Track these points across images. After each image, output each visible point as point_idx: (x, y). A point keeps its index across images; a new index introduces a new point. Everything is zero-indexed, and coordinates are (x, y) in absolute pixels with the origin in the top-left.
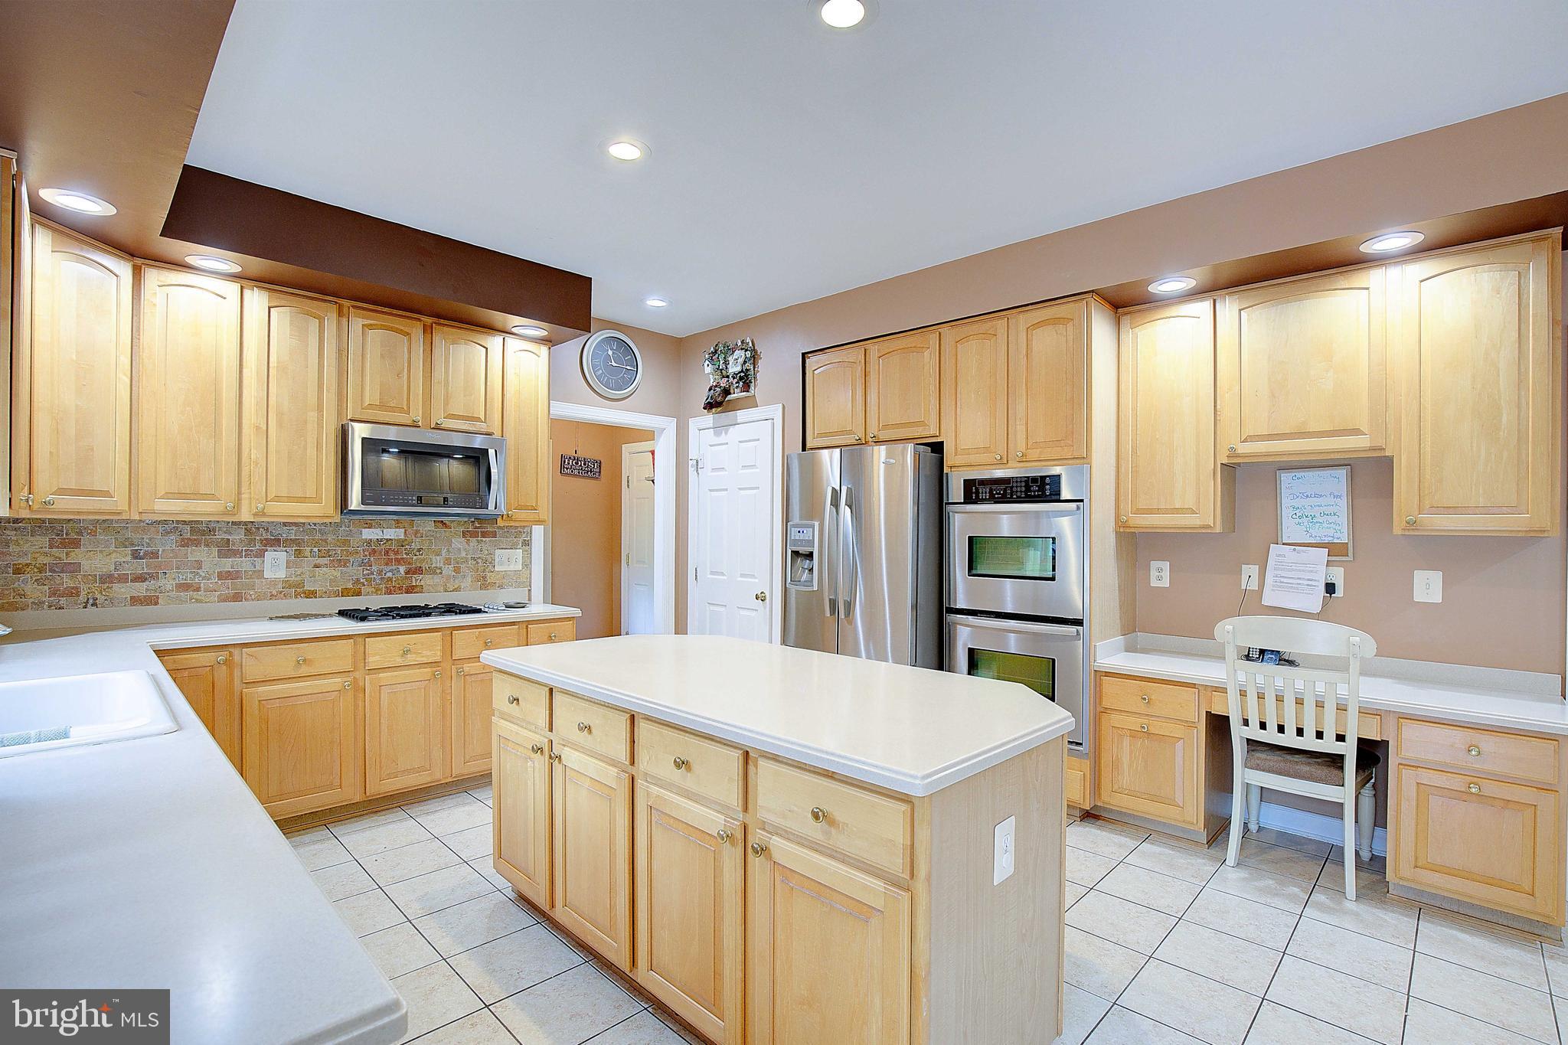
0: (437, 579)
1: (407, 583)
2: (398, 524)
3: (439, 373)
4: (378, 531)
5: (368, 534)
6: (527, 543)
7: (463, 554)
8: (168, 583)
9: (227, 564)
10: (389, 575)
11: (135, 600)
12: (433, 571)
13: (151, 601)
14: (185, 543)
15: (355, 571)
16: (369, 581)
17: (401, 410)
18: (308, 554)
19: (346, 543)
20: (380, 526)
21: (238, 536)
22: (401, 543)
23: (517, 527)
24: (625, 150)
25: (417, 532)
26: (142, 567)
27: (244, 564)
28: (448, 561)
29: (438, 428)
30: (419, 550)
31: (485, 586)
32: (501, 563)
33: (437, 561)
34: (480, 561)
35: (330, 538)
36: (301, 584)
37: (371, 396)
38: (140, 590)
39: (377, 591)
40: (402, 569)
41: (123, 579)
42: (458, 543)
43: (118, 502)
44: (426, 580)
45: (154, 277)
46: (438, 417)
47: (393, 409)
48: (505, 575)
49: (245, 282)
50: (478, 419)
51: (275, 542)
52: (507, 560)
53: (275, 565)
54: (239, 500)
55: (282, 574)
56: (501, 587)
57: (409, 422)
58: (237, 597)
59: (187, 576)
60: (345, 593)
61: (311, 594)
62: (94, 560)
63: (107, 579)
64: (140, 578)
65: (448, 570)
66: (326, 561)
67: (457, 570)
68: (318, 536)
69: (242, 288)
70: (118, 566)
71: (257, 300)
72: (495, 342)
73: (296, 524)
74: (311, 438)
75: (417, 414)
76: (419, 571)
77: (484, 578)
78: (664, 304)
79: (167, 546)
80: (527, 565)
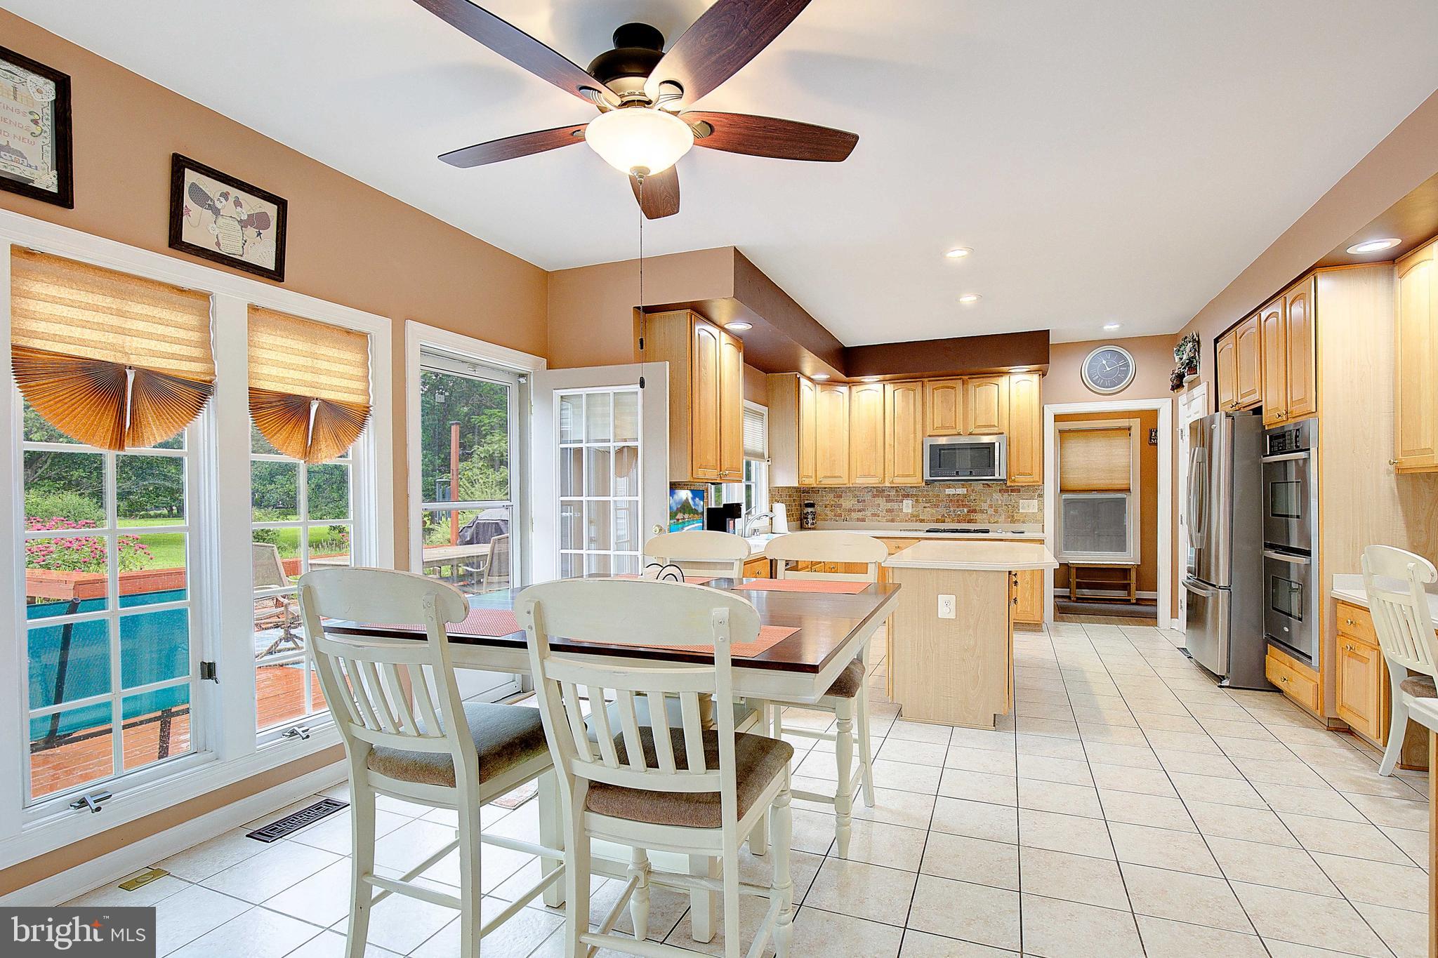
0: (984, 516)
1: (968, 518)
2: (963, 486)
3: (971, 405)
4: (953, 490)
5: (948, 491)
6: (1041, 496)
7: (1000, 502)
8: (868, 513)
9: (889, 505)
10: (959, 512)
11: (858, 520)
12: (982, 511)
13: (863, 520)
14: (874, 496)
15: (942, 510)
16: (949, 515)
17: (952, 428)
18: (921, 501)
19: (938, 496)
20: (954, 487)
21: (893, 493)
22: (965, 496)
23: (1034, 486)
24: (968, 299)
25: (973, 490)
26: (860, 506)
27: (895, 506)
28: (991, 506)
29: (971, 434)
30: (975, 500)
31: (1013, 522)
32: (1023, 508)
33: (985, 506)
34: (1010, 506)
35: (931, 493)
36: (918, 516)
37: (938, 423)
38: (860, 515)
39: (953, 521)
40: (966, 510)
41: (854, 511)
42: (997, 496)
43: (843, 481)
44: (978, 516)
45: (854, 389)
46: (971, 429)
47: (948, 428)
48: (1026, 515)
49: (885, 382)
50: (994, 426)
51: (907, 496)
52: (1028, 506)
53: (907, 506)
54: (884, 477)
55: (910, 511)
56: (1024, 522)
57: (956, 433)
58: (893, 521)
59: (874, 510)
60: (937, 521)
61: (922, 521)
62: (848, 503)
63: (850, 510)
64: (859, 511)
65: (991, 511)
66: (928, 505)
67: (996, 511)
68: (925, 493)
69: (884, 385)
70: (853, 505)
71: (890, 388)
72: (1003, 381)
73: (916, 487)
74: (911, 448)
75: (960, 428)
76: (974, 511)
77: (1013, 516)
78: (1117, 326)
79: (868, 497)
80: (1041, 509)
